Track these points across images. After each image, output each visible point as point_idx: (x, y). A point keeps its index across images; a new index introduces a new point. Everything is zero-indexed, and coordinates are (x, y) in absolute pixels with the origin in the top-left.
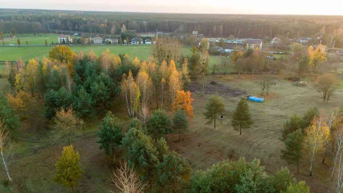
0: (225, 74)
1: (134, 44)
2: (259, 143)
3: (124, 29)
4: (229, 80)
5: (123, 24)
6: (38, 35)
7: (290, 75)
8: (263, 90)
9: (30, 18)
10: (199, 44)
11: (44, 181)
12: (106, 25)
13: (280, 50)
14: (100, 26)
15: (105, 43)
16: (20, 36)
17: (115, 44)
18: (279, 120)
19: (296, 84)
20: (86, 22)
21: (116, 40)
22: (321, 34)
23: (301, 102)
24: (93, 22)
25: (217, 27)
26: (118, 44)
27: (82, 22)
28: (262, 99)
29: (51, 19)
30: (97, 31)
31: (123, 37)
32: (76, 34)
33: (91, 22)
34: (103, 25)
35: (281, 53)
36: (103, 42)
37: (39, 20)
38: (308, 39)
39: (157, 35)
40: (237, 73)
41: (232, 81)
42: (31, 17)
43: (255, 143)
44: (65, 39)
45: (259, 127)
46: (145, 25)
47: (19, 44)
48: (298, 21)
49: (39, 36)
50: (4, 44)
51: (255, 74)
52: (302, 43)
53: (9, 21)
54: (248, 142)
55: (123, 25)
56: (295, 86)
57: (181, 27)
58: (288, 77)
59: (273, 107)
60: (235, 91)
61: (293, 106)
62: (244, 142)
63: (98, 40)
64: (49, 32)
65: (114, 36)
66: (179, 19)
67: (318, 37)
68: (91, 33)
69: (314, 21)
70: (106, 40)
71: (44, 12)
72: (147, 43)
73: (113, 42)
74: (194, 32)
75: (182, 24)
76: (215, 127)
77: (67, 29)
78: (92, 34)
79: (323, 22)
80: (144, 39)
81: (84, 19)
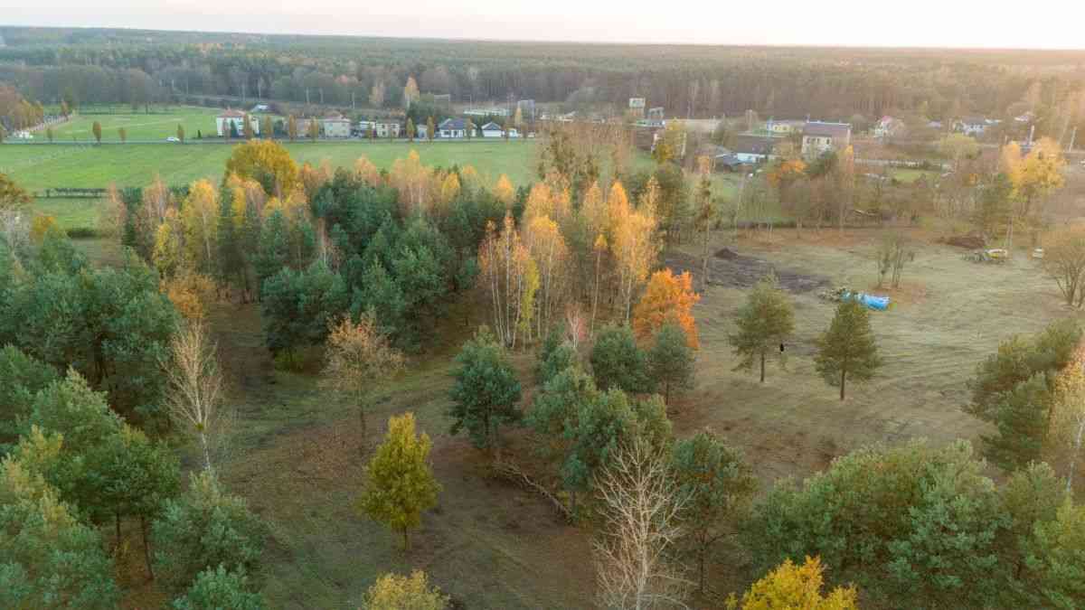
0: (753, 226)
1: (450, 138)
2: (902, 421)
3: (411, 92)
4: (767, 246)
5: (407, 75)
6: (144, 111)
7: (954, 230)
8: (883, 272)
9: (111, 58)
10: (656, 137)
11: (314, 520)
12: (355, 79)
13: (908, 157)
14: (337, 81)
15: (361, 135)
16: (92, 111)
17: (391, 137)
18: (946, 360)
19: (976, 256)
20: (289, 70)
21: (394, 127)
22: (1028, 109)
23: (999, 308)
24: (312, 68)
25: (701, 84)
26: (399, 137)
27: (277, 71)
28: (884, 301)
29: (177, 60)
30: (327, 97)
31: (416, 115)
32: (263, 107)
33: (305, 70)
34: (344, 78)
35: (911, 164)
36: (354, 132)
37: (141, 61)
38: (986, 124)
39: (519, 110)
40: (792, 226)
41: (778, 247)
42: (114, 53)
43: (890, 423)
44: (236, 121)
45: (889, 378)
46: (473, 78)
47: (98, 138)
48: (951, 66)
49: (147, 113)
50: (50, 136)
51: (847, 227)
52: (972, 134)
53: (47, 67)
54: (867, 417)
55: (410, 79)
56: (975, 263)
57: (588, 86)
58: (947, 237)
59: (919, 324)
60: (794, 277)
61: (980, 320)
62: (858, 418)
63: (337, 126)
64: (176, 101)
65: (384, 113)
66: (576, 59)
67: (1019, 115)
68: (308, 103)
69: (1000, 69)
70: (364, 125)
71: (149, 39)
72: (487, 134)
73: (384, 133)
74: (634, 102)
75: (590, 77)
76: (762, 379)
77: (232, 91)
78: (313, 107)
79: (1026, 71)
80: (479, 123)
81: (284, 60)
